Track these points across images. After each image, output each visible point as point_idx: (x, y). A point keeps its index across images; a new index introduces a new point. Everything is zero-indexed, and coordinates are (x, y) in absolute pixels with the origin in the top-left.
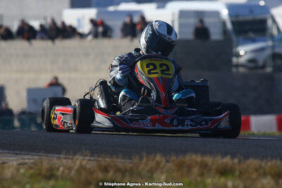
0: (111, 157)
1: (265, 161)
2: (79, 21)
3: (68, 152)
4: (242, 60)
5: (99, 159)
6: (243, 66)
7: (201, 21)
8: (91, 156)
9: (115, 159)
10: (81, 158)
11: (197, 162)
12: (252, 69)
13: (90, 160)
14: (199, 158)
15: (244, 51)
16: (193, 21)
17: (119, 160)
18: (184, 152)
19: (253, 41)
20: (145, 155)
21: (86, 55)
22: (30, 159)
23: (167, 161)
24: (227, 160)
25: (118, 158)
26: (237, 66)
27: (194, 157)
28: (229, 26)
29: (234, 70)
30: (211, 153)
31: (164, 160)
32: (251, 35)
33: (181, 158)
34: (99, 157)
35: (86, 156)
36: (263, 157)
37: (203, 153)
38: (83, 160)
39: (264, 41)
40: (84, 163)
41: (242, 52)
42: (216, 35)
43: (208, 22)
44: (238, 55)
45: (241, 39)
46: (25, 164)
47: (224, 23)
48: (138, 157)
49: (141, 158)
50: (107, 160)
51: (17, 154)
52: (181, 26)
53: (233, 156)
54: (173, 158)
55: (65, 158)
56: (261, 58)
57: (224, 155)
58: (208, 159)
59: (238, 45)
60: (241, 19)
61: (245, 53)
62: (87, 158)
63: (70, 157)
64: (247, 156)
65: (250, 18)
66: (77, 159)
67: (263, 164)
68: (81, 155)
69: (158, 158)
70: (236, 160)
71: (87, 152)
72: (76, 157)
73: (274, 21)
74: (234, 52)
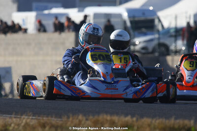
0: (47, 117)
1: (155, 119)
2: (23, 20)
3: (17, 113)
4: (138, 48)
5: (39, 118)
6: (138, 52)
7: (109, 21)
8: (33, 116)
9: (50, 118)
10: (26, 117)
11: (107, 120)
12: (144, 54)
13: (32, 119)
14: (109, 118)
15: (139, 42)
16: (103, 21)
17: (53, 119)
18: (99, 113)
19: (145, 34)
20: (71, 115)
23: (87, 120)
24: (128, 119)
25: (52, 117)
27: (105, 116)
28: (128, 24)
30: (117, 114)
31: (84, 118)
32: (144, 30)
33: (96, 117)
34: (39, 116)
35: (30, 116)
36: (154, 116)
37: (112, 114)
38: (28, 118)
39: (153, 34)
41: (137, 42)
43: (114, 21)
44: (135, 45)
45: (136, 33)
47: (125, 22)
48: (66, 117)
49: (68, 117)
50: (44, 118)
53: (133, 116)
54: (91, 117)
55: (15, 117)
56: (151, 46)
57: (126, 115)
58: (115, 118)
59: (134, 37)
60: (136, 19)
62: (30, 117)
63: (19, 116)
64: (142, 117)
65: (142, 18)
66: (24, 118)
67: (153, 122)
68: (26, 116)
69: (80, 117)
70: (135, 119)
71: (31, 113)
72: (23, 117)
73: (160, 21)
74: (132, 42)
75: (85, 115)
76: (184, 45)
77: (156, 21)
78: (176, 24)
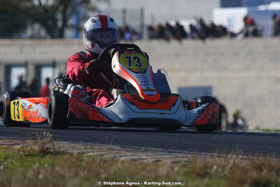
21: (236, 54)
22: (183, 157)
40: (237, 161)
46: (179, 162)
51: (171, 152)
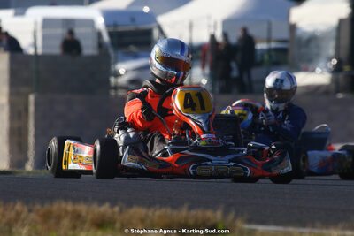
1: (152, 209)
4: (123, 80)
6: (123, 88)
7: (71, 32)
11: (67, 212)
14: (70, 207)
15: (125, 69)
16: (60, 32)
18: (52, 199)
19: (135, 56)
23: (30, 211)
24: (105, 209)
26: (116, 88)
27: (63, 205)
28: (106, 38)
29: (112, 93)
30: (86, 200)
31: (26, 209)
32: (133, 48)
33: (47, 207)
36: (150, 204)
37: (76, 200)
41: (122, 71)
42: (89, 49)
43: (80, 33)
44: (117, 75)
45: (120, 54)
47: (99, 34)
52: (45, 38)
53: (113, 204)
54: (38, 207)
57: (102, 202)
58: (82, 208)
59: (116, 61)
60: (120, 29)
61: (126, 71)
64: (130, 204)
65: (131, 28)
67: (150, 213)
69: (18, 206)
70: (117, 209)
73: (161, 32)
74: (113, 69)
75: (26, 203)
76: (204, 75)
77: (156, 33)
78: (191, 39)
